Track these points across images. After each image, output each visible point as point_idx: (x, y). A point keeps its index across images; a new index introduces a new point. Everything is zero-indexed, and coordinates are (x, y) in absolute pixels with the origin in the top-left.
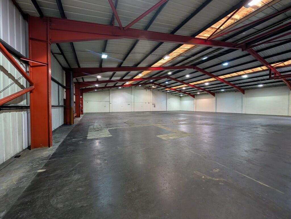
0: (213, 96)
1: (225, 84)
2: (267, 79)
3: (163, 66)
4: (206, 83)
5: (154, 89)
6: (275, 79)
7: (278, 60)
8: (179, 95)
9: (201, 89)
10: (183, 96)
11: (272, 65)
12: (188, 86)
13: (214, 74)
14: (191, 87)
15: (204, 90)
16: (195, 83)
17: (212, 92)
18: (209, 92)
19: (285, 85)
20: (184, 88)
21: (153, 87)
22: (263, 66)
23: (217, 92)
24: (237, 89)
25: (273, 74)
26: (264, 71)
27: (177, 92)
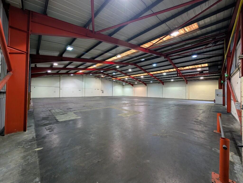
0: (145, 86)
1: (153, 78)
2: (176, 77)
3: (114, 61)
4: (142, 76)
5: (102, 78)
6: (180, 77)
7: (181, 66)
8: (122, 83)
9: (138, 80)
10: (125, 85)
11: (179, 68)
12: (129, 78)
13: (147, 71)
14: (131, 78)
15: (140, 81)
16: (134, 76)
17: (145, 83)
18: (143, 82)
19: (184, 81)
20: (126, 79)
21: (102, 76)
22: (174, 68)
23: (148, 83)
24: (159, 81)
25: (179, 74)
26: (174, 71)
27: (121, 81)
